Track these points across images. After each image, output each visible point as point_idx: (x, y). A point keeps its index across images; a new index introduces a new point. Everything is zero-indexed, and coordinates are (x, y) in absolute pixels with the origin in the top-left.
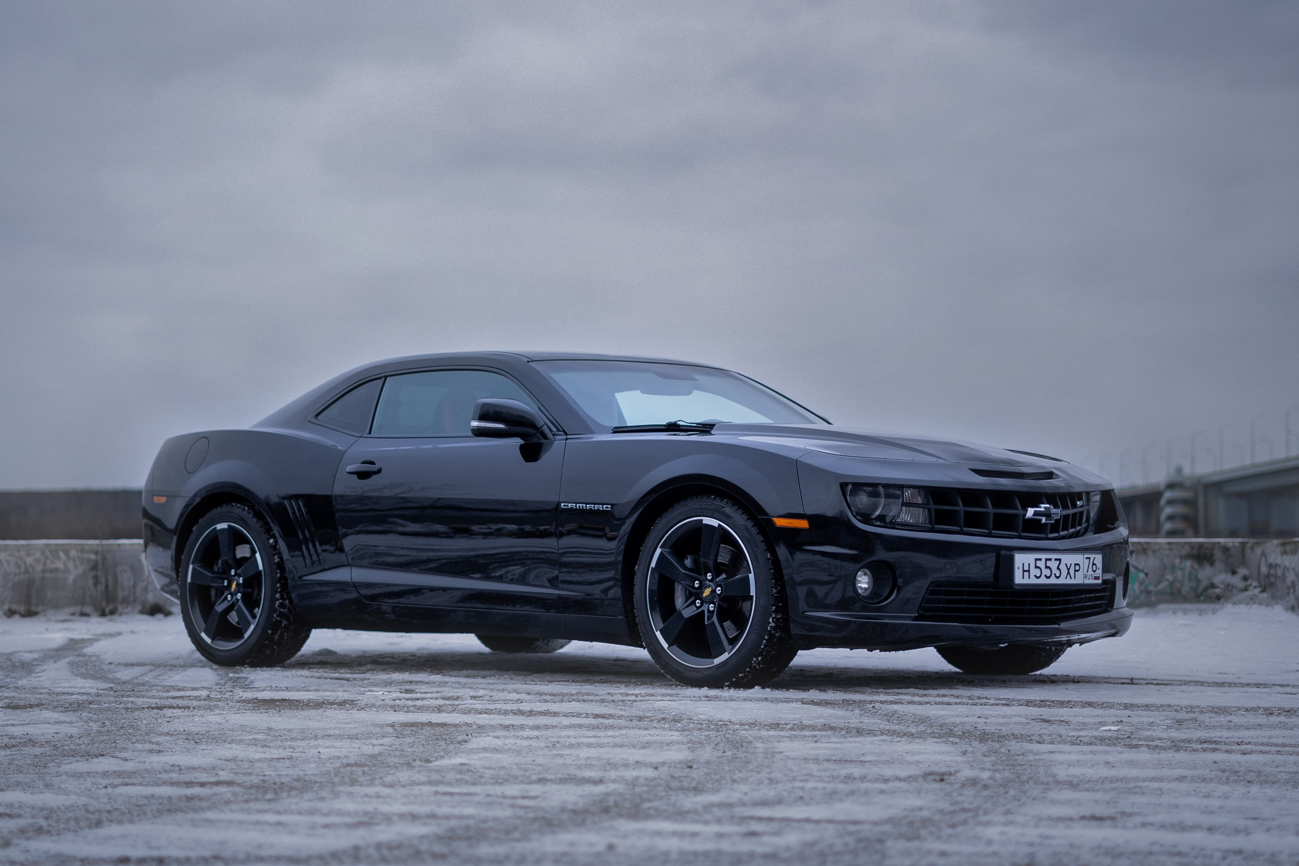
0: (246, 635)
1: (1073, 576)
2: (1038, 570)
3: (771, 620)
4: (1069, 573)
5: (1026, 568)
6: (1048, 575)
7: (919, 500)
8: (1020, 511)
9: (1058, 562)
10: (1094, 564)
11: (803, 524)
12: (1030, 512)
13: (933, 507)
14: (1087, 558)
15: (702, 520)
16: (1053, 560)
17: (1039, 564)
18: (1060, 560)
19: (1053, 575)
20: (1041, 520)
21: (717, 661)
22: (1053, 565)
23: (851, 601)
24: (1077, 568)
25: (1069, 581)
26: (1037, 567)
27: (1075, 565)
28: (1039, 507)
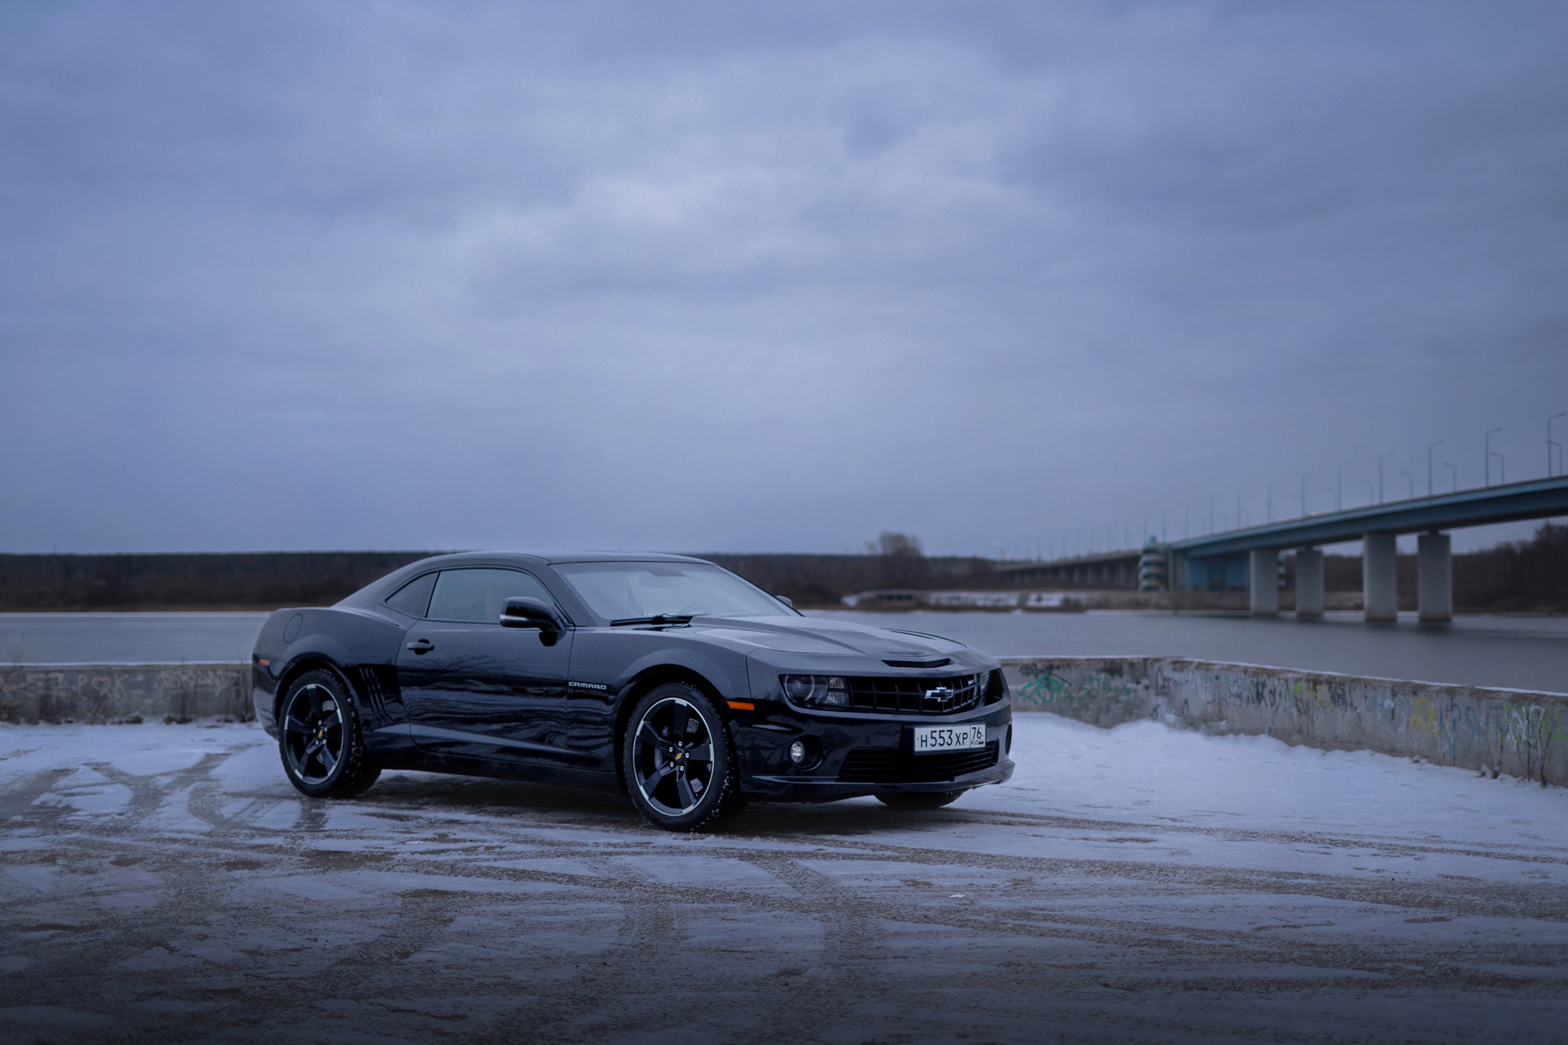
0: (330, 774)
1: (961, 743)
2: (934, 740)
3: (725, 781)
4: (958, 741)
5: (924, 739)
6: (942, 743)
7: (842, 687)
8: (921, 693)
9: (950, 733)
10: (979, 732)
11: (750, 707)
12: (929, 693)
13: (852, 691)
14: (973, 728)
15: (674, 701)
16: (946, 731)
17: (934, 735)
18: (951, 731)
19: (946, 743)
20: (938, 700)
21: (685, 811)
22: (946, 735)
23: (785, 766)
24: (965, 736)
25: (959, 747)
26: (932, 738)
27: (964, 734)
28: (936, 690)
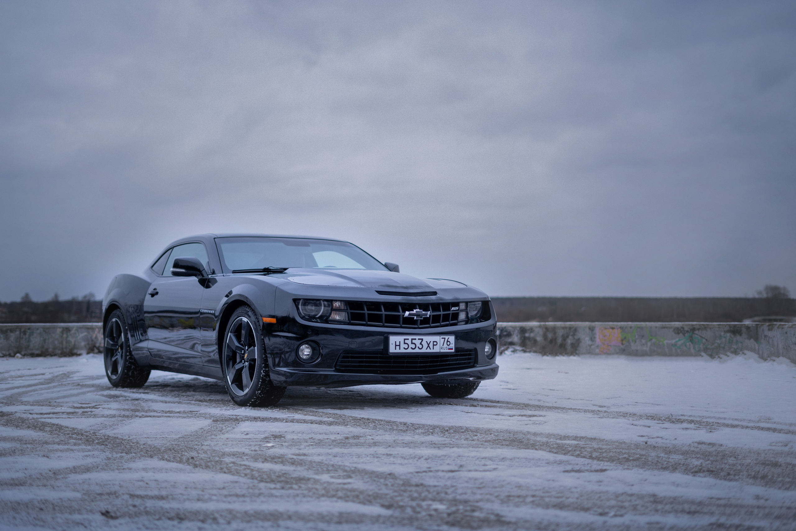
1: (432, 348)
2: (407, 345)
3: (262, 372)
4: (428, 346)
5: (398, 344)
6: (413, 348)
7: (343, 307)
8: (401, 313)
9: (421, 341)
10: (448, 341)
11: (274, 321)
12: (407, 313)
13: (349, 311)
14: (442, 338)
15: (241, 319)
16: (417, 339)
18: (422, 340)
19: (417, 348)
20: (414, 318)
21: (245, 392)
22: (417, 342)
23: (298, 362)
24: (435, 343)
25: (428, 351)
26: (405, 343)
27: (434, 342)
28: (413, 311)
